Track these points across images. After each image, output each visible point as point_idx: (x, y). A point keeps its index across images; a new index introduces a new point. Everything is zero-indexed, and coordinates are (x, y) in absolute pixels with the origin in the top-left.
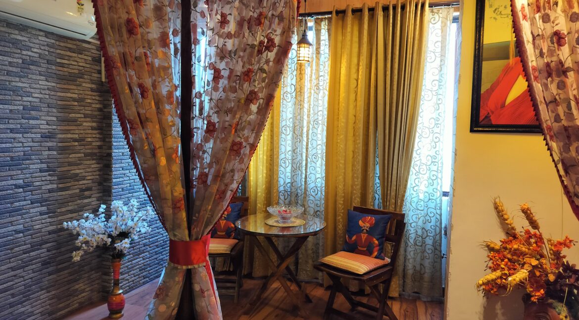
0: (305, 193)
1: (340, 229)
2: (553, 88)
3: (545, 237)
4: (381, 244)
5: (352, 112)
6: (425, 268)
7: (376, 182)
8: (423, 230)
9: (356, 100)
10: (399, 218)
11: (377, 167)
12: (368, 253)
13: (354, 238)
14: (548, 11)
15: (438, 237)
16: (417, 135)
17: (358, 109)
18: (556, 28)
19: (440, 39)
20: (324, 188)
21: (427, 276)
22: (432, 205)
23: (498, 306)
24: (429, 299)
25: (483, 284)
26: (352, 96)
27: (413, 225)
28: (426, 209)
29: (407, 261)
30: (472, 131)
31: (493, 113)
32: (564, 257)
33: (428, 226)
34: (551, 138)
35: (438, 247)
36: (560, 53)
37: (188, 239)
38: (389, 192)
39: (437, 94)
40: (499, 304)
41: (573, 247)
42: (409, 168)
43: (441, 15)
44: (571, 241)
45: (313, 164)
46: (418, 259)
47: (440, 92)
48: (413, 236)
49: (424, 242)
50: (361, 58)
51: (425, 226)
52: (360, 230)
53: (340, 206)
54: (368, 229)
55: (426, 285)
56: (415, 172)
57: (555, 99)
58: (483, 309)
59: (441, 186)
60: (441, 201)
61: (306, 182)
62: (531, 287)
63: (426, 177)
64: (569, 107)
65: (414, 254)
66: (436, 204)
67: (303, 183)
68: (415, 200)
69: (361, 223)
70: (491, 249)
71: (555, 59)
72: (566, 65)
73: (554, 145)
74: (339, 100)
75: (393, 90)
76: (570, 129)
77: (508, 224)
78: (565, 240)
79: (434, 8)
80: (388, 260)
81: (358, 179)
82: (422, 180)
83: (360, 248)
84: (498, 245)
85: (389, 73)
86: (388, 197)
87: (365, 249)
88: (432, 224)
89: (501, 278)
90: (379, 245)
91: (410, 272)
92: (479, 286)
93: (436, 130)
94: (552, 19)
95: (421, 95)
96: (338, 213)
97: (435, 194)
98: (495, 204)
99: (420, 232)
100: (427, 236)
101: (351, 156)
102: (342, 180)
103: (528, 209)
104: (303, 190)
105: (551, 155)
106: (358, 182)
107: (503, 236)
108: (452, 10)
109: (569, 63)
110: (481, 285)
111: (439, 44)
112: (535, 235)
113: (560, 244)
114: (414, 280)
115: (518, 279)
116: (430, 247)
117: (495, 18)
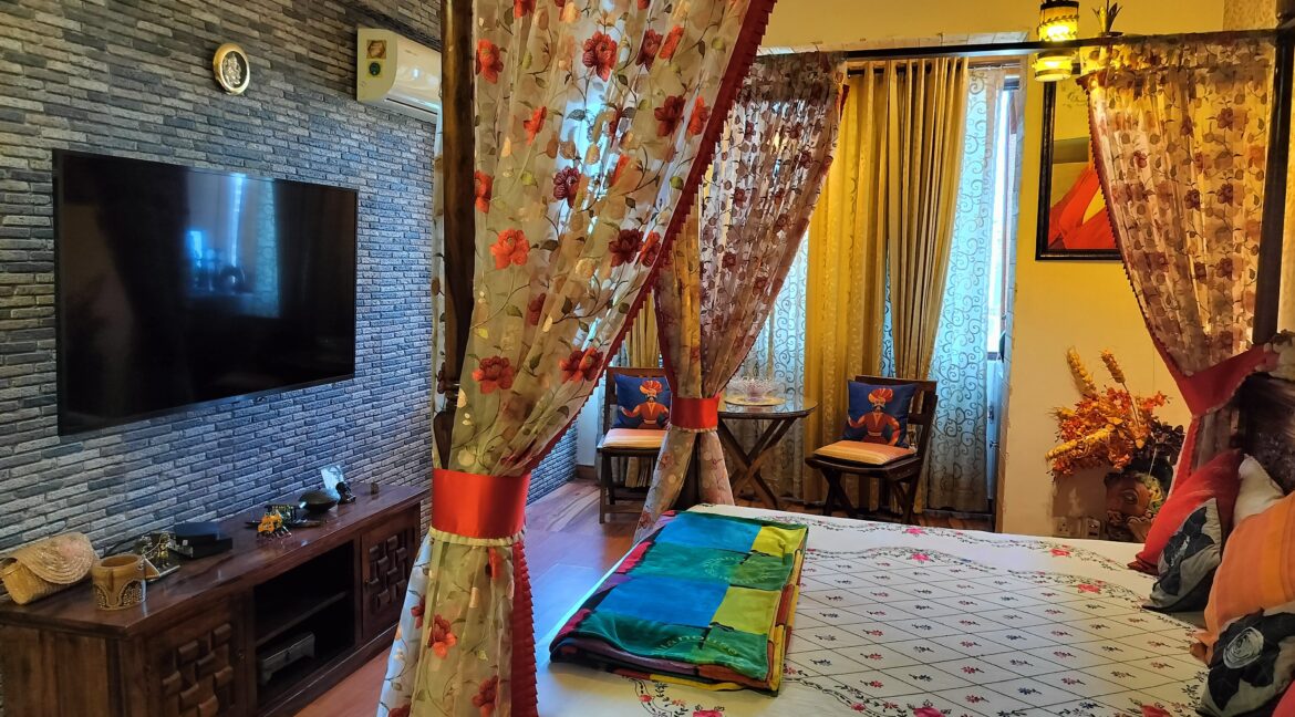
0: (770, 360)
1: (829, 414)
2: (1133, 212)
3: (1133, 395)
4: (903, 427)
5: (847, 230)
6: (960, 468)
7: (887, 341)
8: (959, 411)
9: (854, 211)
10: (928, 389)
11: (888, 316)
12: (885, 439)
13: (862, 420)
14: (1128, 131)
15: (981, 420)
16: (950, 265)
17: (858, 225)
18: (1137, 148)
19: (984, 117)
20: (802, 352)
21: (964, 481)
22: (971, 372)
23: (1073, 494)
24: (967, 516)
25: (1054, 456)
26: (848, 206)
27: (942, 404)
28: (962, 378)
29: (933, 459)
30: (1038, 258)
31: (1066, 233)
32: (1156, 418)
33: (966, 405)
34: (1133, 267)
35: (981, 437)
36: (1140, 174)
37: (701, 396)
38: (907, 353)
39: (981, 203)
40: (1074, 491)
41: (1166, 404)
42: (938, 316)
43: (986, 81)
44: (1164, 397)
45: (784, 315)
46: (950, 456)
47: (985, 199)
48: (943, 420)
49: (959, 430)
50: (863, 148)
51: (960, 405)
52: (871, 408)
53: (830, 378)
54: (883, 406)
55: (962, 493)
56: (945, 322)
57: (1136, 224)
58: (1052, 499)
59: (986, 344)
60: (985, 365)
61: (771, 343)
62: (1114, 453)
63: (962, 330)
64: (1150, 234)
65: (945, 448)
66: (978, 371)
67: (767, 346)
68: (946, 365)
69: (871, 397)
70: (1062, 417)
71: (1135, 181)
72: (1147, 189)
73: (1135, 273)
74: (827, 212)
75: (913, 196)
76: (1151, 257)
77: (1085, 381)
78: (1157, 397)
79: (975, 69)
80: (913, 449)
81: (858, 334)
82: (956, 334)
83: (871, 434)
84: (1072, 410)
85: (906, 170)
86: (906, 362)
87: (880, 434)
88: (972, 401)
89: (1077, 448)
90: (900, 428)
91: (939, 476)
92: (1049, 459)
93: (978, 257)
94: (1132, 138)
95: (956, 204)
96: (824, 390)
97: (977, 355)
98: (1069, 356)
99: (953, 415)
100: (965, 419)
101: (846, 300)
102: (833, 338)
103: (1110, 356)
104: (767, 357)
105: (1132, 284)
106: (859, 340)
107: (1079, 399)
108: (1002, 73)
109: (1150, 186)
110: (1051, 458)
111: (984, 125)
112: (1120, 394)
113: (1151, 401)
114: (944, 488)
115: (1097, 438)
116: (969, 436)
117: (1069, 106)
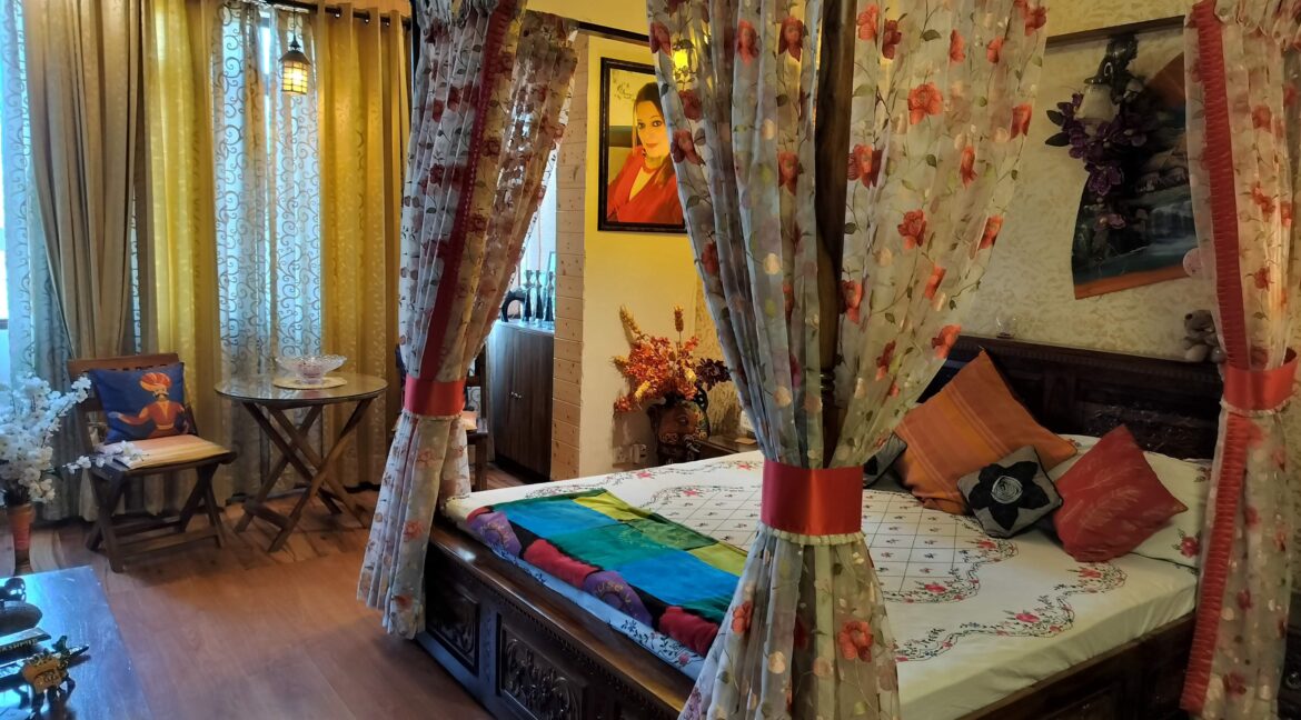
9: (361, 168)
30: (600, 229)
31: (618, 208)
40: (626, 423)
44: (697, 340)
58: (612, 434)
70: (618, 362)
78: (692, 340)
84: (626, 357)
98: (621, 312)
107: (629, 349)
112: (661, 341)
